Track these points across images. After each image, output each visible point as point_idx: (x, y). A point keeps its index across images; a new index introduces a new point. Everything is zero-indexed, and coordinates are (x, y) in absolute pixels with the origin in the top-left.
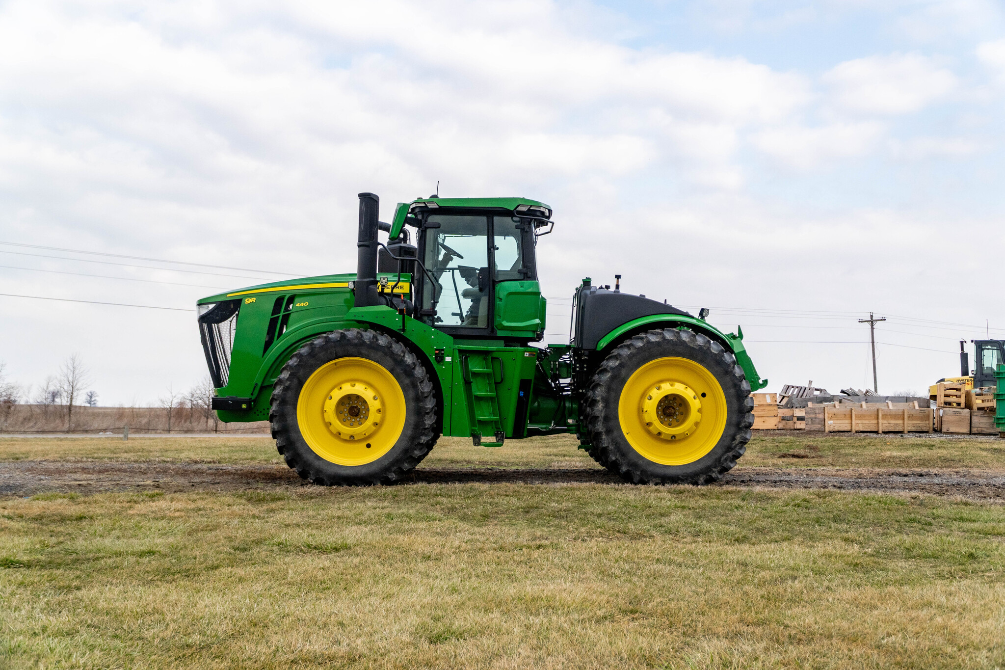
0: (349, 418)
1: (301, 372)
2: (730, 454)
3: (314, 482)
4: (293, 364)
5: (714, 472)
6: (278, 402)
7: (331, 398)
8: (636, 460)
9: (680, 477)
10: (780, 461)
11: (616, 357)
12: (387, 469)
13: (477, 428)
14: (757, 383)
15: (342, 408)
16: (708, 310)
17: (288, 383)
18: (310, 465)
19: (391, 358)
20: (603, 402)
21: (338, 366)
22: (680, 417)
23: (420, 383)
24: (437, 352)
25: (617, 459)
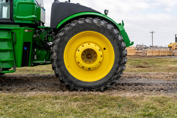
2: (116, 76)
5: (108, 84)
8: (72, 80)
9: (92, 87)
10: (136, 69)
11: (62, 31)
14: (129, 44)
16: (108, 10)
20: (56, 52)
22: (94, 59)
25: (63, 79)
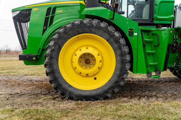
0: (85, 65)
1: (60, 42)
3: (68, 99)
4: (56, 37)
6: (48, 58)
7: (76, 55)
12: (107, 92)
13: (149, 69)
15: (81, 60)
17: (53, 48)
18: (66, 90)
19: (108, 33)
21: (79, 38)
23: (123, 46)
24: (130, 30)
